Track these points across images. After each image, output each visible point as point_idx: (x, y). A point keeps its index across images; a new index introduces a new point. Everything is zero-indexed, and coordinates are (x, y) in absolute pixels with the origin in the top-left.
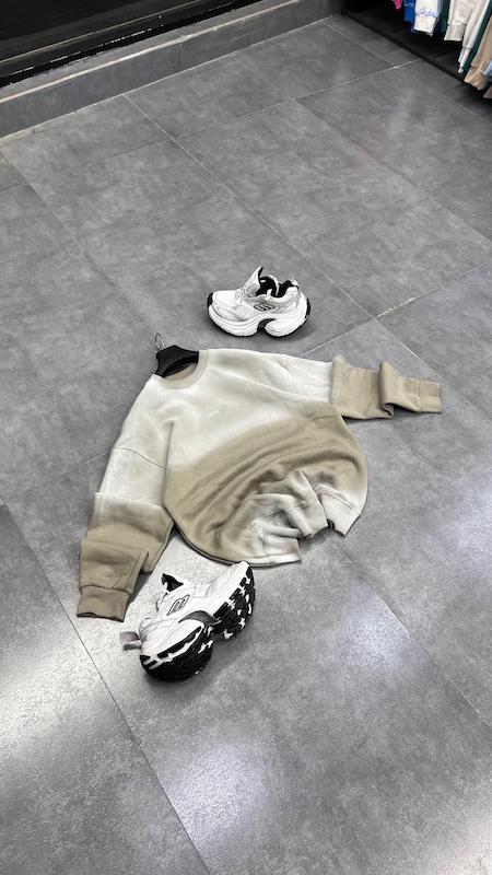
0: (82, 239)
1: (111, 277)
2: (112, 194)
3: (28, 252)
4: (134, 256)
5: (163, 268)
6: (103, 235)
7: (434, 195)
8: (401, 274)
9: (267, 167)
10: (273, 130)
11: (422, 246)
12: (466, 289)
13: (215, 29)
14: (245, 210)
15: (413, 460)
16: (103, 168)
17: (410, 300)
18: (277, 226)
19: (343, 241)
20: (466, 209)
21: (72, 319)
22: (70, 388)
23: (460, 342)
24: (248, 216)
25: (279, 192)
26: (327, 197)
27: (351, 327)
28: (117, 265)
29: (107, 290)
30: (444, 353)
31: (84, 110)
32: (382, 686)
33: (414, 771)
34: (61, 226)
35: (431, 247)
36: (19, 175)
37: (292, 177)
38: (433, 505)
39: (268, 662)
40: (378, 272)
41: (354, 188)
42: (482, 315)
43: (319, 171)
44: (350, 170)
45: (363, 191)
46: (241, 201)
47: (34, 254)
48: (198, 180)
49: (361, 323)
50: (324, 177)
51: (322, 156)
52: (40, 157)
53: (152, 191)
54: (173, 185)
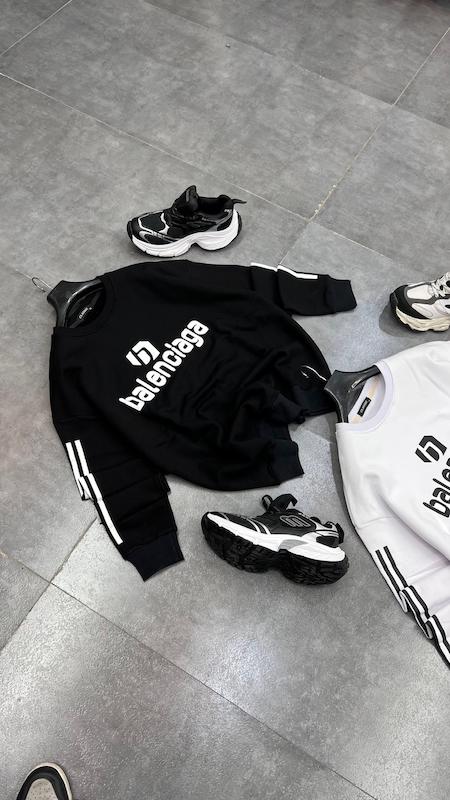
1: (14, 265)
4: (25, 230)
7: (296, 60)
8: (310, 161)
9: (110, 73)
11: (313, 124)
12: (376, 159)
14: (117, 136)
18: (160, 144)
19: (234, 141)
20: (333, 68)
23: (400, 219)
24: (123, 142)
25: (141, 101)
26: (192, 93)
27: (293, 239)
28: (12, 248)
30: (391, 237)
37: (144, 80)
42: (403, 183)
44: (199, 54)
45: (226, 75)
48: (45, 114)
49: (300, 230)
50: (178, 70)
51: (162, 45)
54: (20, 127)
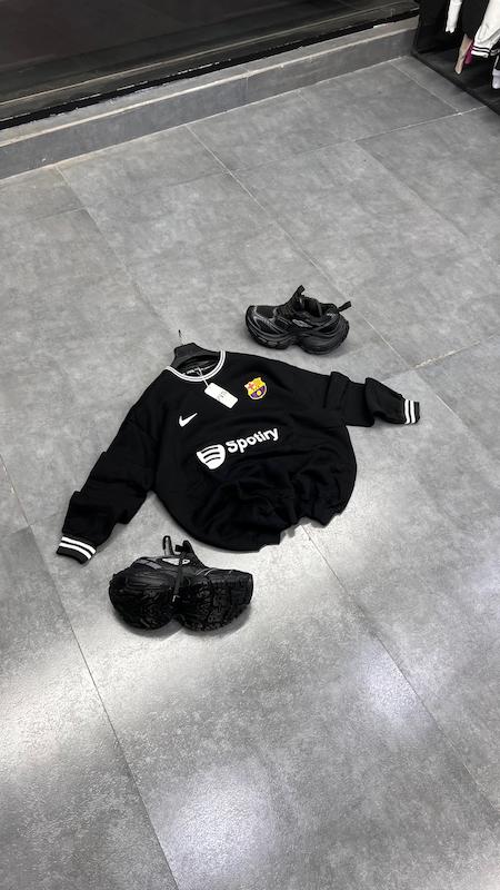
0: (130, 268)
2: (164, 224)
3: (78, 276)
5: (207, 302)
6: (152, 264)
10: (331, 170)
13: (282, 65)
15: (437, 518)
16: (158, 197)
17: (450, 353)
21: (113, 346)
22: (105, 415)
29: (151, 320)
31: (146, 138)
32: (383, 747)
33: (407, 837)
34: (112, 252)
35: (477, 299)
36: (77, 199)
38: (452, 564)
39: (271, 711)
40: (421, 321)
41: (405, 234)
43: (373, 215)
46: (291, 239)
47: (83, 279)
52: (98, 182)
53: (203, 223)
